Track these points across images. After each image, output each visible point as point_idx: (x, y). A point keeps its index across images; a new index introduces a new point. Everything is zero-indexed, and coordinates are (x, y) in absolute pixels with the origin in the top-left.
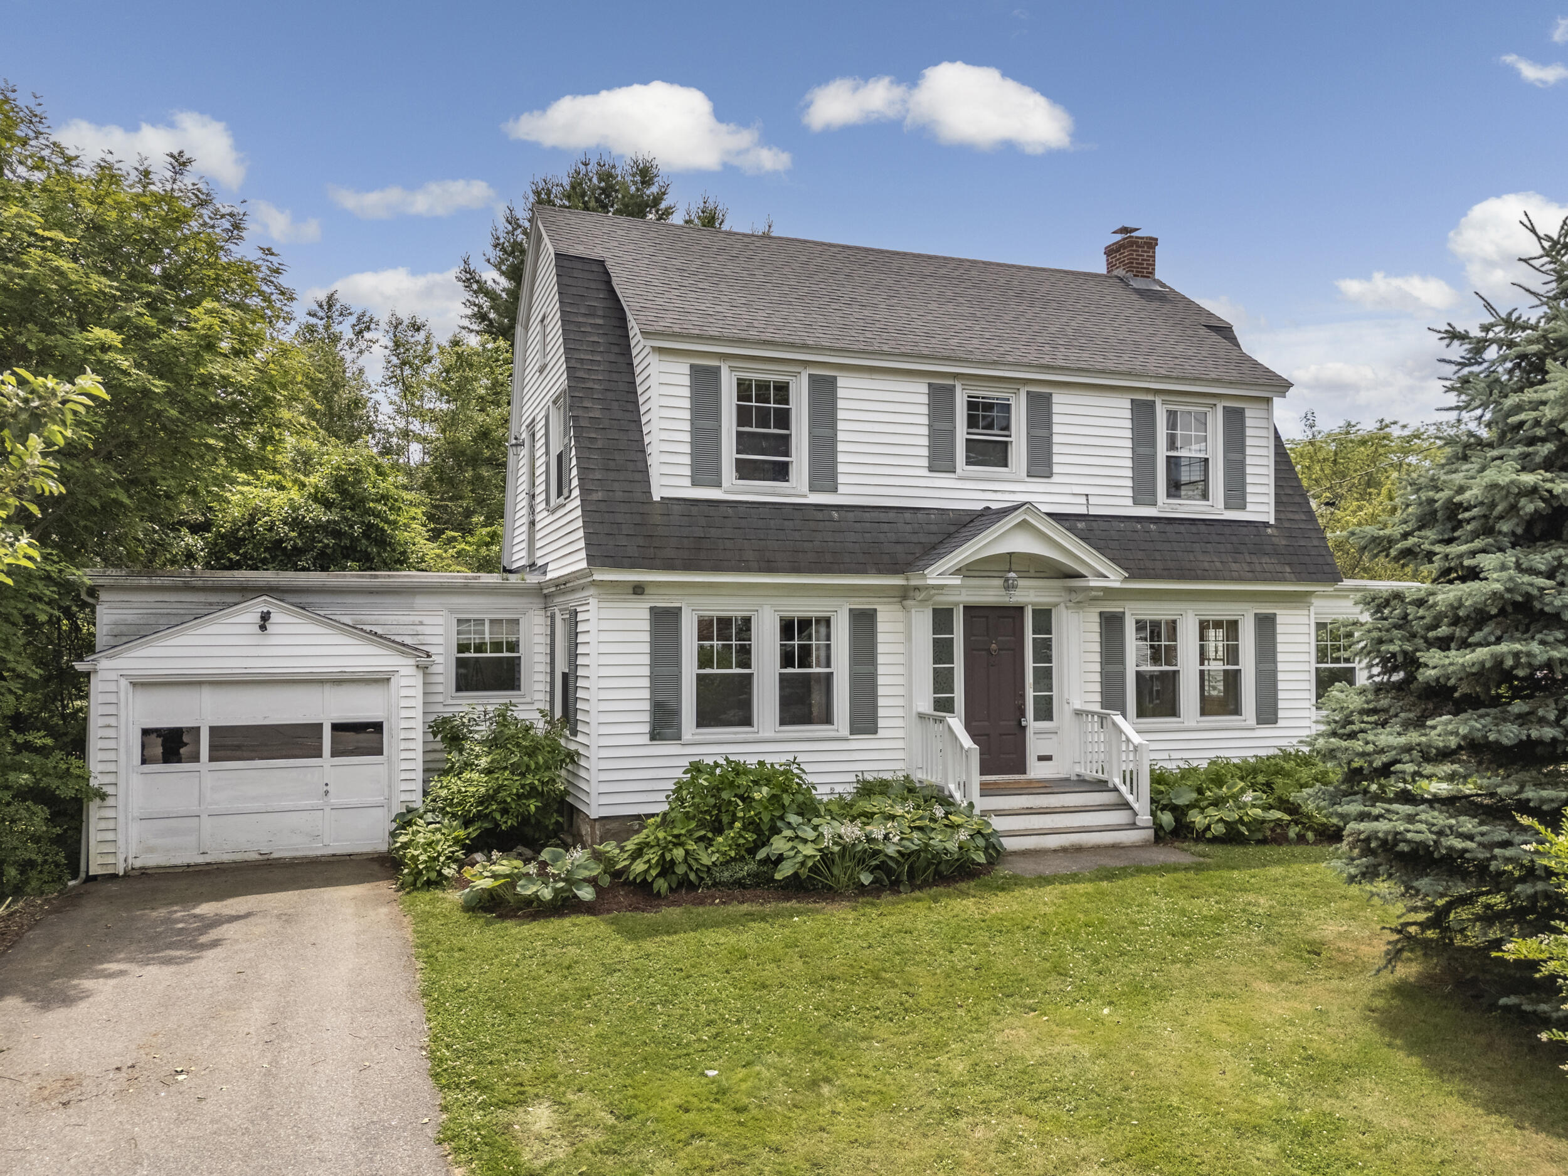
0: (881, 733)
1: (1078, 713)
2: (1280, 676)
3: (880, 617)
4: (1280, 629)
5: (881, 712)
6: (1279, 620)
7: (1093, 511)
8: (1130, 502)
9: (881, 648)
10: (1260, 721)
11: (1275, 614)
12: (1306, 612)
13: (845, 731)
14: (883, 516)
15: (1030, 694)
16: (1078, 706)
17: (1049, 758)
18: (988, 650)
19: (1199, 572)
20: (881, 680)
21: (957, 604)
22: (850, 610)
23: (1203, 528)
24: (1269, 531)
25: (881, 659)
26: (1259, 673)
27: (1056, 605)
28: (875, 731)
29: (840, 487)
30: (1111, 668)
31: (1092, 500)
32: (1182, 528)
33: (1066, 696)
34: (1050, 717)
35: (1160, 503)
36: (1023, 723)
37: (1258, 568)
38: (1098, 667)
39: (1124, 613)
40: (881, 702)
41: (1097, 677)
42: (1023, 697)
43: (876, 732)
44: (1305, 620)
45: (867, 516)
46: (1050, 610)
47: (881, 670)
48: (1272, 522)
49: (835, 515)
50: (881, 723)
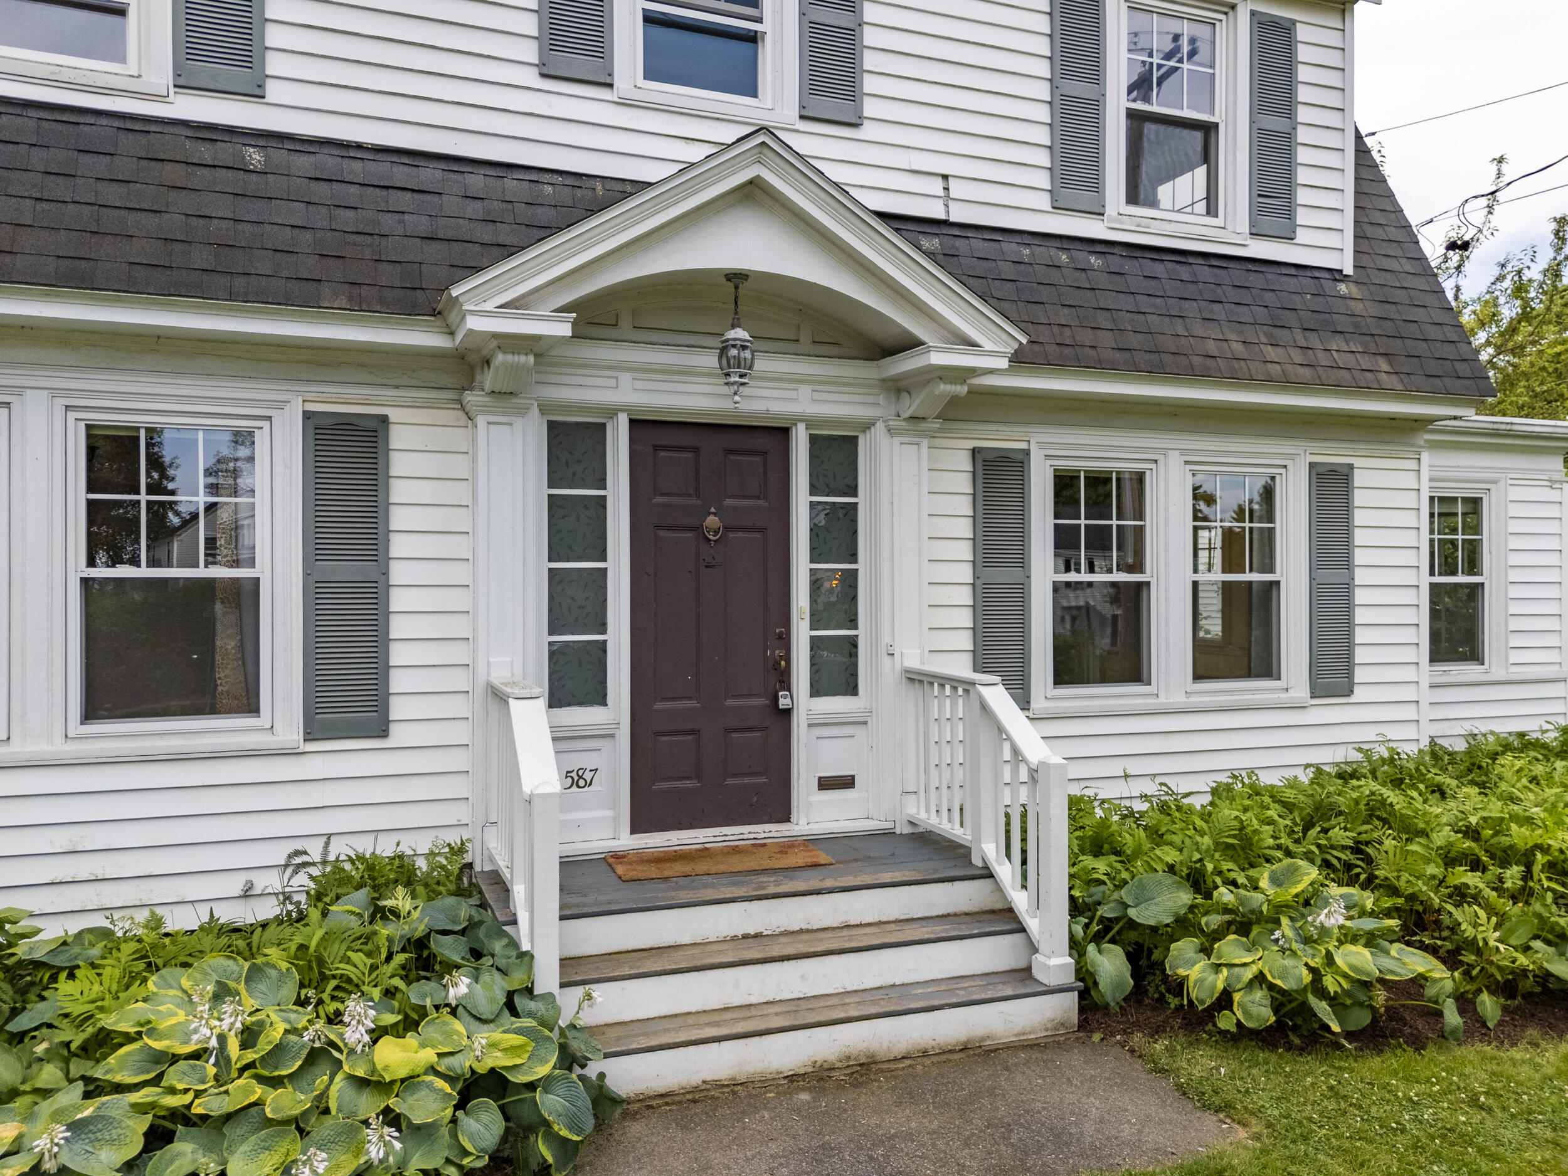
0: (399, 735)
1: (917, 679)
2: (1360, 597)
3: (398, 438)
4: (1360, 498)
5: (398, 682)
6: (1359, 478)
7: (959, 214)
8: (1043, 201)
9: (399, 519)
10: (1319, 690)
11: (1351, 467)
12: (1412, 465)
13: (290, 732)
14: (400, 174)
15: (802, 633)
16: (913, 662)
17: (846, 783)
18: (698, 529)
19: (1196, 360)
20: (398, 600)
21: (612, 412)
22: (308, 416)
23: (1205, 272)
24: (1343, 288)
25: (399, 546)
26: (1316, 588)
27: (867, 426)
28: (381, 729)
29: (270, 85)
30: (999, 575)
31: (957, 189)
32: (1159, 269)
33: (887, 640)
34: (851, 688)
35: (1111, 210)
36: (783, 703)
37: (1323, 359)
38: (965, 574)
39: (1027, 453)
40: (398, 655)
41: (965, 596)
42: (785, 640)
43: (384, 734)
44: (1410, 481)
45: (356, 169)
46: (854, 440)
47: (398, 573)
48: (1349, 270)
49: (255, 157)
50: (398, 709)
